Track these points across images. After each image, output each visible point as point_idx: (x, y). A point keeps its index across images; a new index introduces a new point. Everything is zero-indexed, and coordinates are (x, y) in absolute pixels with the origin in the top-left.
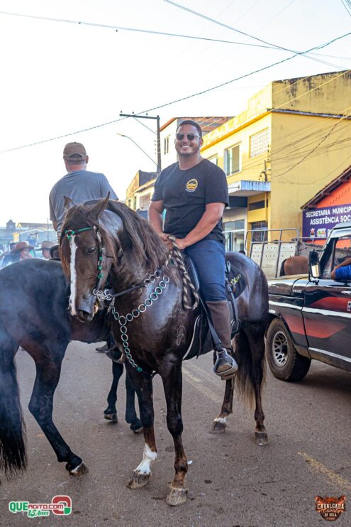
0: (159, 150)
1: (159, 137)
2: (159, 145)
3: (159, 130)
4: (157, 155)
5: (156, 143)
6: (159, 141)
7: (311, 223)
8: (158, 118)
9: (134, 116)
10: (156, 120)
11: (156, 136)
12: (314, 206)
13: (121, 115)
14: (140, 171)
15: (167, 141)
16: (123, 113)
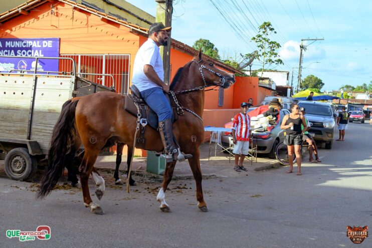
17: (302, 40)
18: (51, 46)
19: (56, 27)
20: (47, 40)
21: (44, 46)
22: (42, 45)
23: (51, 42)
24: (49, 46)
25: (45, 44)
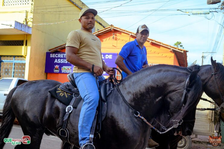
7: (56, 61)
12: (61, 51)
17: (203, 53)
18: (111, 58)
19: (115, 47)
20: (109, 54)
21: (106, 58)
22: (105, 57)
23: (112, 55)
24: (110, 58)
25: (107, 57)
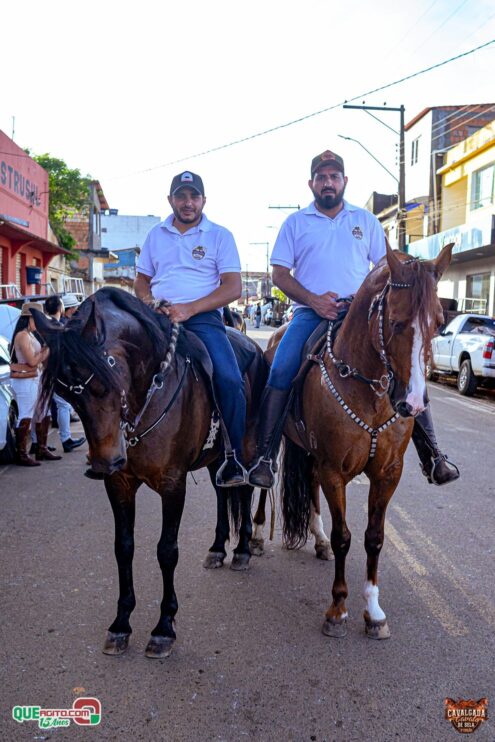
0: (402, 159)
1: (402, 139)
2: (402, 151)
3: (404, 129)
4: (398, 167)
5: (399, 148)
6: (402, 145)
8: (402, 109)
9: (364, 108)
10: (399, 113)
11: (399, 137)
13: (345, 107)
14: (375, 194)
15: (415, 145)
16: (347, 104)
